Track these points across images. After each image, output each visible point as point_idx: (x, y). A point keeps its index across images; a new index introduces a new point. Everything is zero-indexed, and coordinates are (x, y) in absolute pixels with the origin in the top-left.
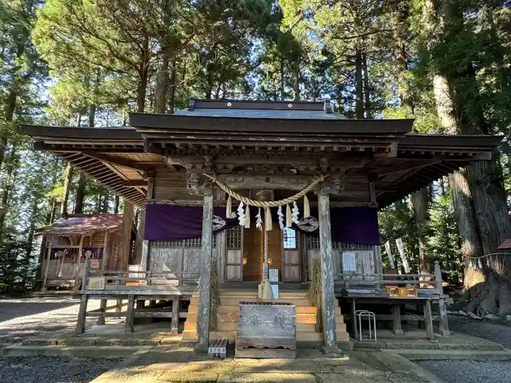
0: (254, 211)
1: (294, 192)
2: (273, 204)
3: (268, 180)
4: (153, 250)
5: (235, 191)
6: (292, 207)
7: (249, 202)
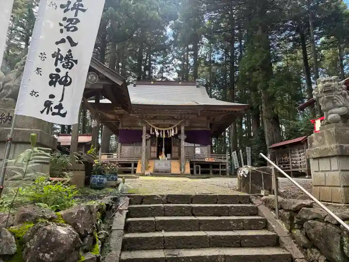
0: (159, 131)
1: (173, 125)
2: (166, 129)
3: (164, 121)
4: (122, 147)
5: (153, 125)
6: (172, 130)
7: (158, 128)
